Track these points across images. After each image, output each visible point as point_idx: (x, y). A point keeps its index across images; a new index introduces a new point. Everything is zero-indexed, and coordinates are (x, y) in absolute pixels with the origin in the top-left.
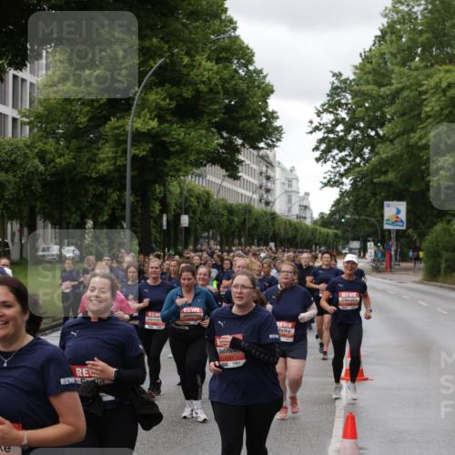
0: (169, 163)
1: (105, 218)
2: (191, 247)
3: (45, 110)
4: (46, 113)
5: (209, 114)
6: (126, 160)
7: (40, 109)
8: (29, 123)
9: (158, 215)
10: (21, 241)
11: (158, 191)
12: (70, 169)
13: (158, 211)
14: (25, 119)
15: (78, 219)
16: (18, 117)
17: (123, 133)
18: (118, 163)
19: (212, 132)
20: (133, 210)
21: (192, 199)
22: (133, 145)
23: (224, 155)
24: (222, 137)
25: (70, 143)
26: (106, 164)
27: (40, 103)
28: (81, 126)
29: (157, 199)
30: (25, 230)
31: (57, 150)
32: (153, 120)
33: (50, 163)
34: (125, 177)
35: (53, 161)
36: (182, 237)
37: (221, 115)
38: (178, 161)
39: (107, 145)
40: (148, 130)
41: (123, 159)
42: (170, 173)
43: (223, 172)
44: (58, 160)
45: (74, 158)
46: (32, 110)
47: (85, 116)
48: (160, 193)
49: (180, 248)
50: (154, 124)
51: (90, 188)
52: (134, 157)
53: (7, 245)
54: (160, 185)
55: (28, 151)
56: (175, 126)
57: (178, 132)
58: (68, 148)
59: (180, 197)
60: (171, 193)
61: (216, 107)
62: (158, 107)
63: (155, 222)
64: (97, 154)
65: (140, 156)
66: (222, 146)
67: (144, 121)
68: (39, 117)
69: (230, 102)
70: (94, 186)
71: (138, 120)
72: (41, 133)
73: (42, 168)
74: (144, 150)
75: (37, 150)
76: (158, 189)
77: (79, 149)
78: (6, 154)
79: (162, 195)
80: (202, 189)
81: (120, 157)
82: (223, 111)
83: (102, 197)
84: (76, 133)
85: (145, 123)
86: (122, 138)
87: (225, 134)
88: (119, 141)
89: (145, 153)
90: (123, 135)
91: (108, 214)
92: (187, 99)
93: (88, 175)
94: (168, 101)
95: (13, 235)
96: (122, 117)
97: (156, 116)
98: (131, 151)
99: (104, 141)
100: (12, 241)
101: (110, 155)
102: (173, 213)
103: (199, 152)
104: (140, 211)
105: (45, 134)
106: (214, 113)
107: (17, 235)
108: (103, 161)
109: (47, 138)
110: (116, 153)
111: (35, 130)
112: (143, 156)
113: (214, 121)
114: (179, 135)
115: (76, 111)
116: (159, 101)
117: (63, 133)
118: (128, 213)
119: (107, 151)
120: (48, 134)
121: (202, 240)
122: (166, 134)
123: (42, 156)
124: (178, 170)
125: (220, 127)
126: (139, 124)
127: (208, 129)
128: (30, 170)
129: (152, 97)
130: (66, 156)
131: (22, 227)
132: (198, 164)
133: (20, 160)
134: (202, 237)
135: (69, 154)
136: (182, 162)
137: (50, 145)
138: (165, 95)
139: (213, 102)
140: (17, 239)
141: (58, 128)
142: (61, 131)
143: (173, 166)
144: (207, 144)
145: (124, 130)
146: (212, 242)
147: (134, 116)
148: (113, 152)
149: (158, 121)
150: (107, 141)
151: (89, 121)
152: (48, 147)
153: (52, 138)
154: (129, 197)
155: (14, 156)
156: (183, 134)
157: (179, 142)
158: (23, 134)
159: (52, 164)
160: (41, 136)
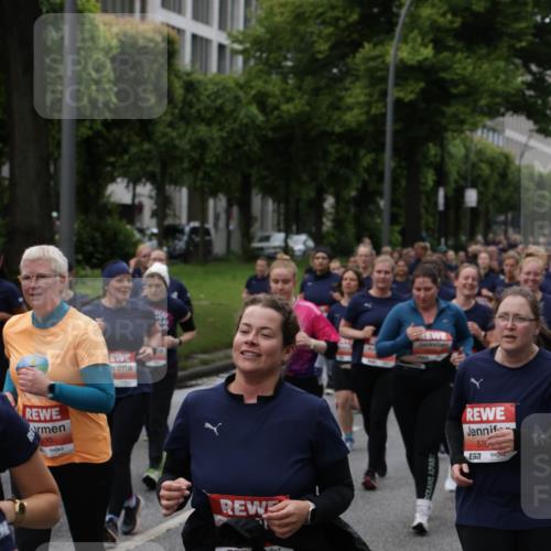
0: (449, 110)
1: (353, 193)
2: (480, 238)
3: (267, 32)
4: (268, 36)
5: (511, 36)
6: (385, 106)
7: (260, 31)
8: (243, 52)
9: (432, 189)
10: (228, 225)
11: (433, 152)
12: (303, 120)
13: (431, 183)
14: (238, 47)
15: (313, 194)
16: (226, 41)
17: (382, 66)
18: (373, 111)
19: (514, 64)
20: (395, 181)
21: (484, 166)
22: (396, 85)
23: (533, 100)
24: (530, 72)
25: (303, 81)
26: (356, 111)
27: (260, 21)
28: (320, 56)
29: (430, 165)
30: (235, 210)
31: (283, 91)
32: (426, 46)
33: (272, 111)
34: (383, 133)
35: (277, 107)
36: (466, 222)
37: (530, 38)
38: (462, 108)
39: (358, 84)
40: (419, 62)
41: (380, 105)
42: (451, 127)
43: (530, 125)
44: (285, 107)
45: (308, 104)
46: (249, 32)
47: (326, 42)
48: (436, 155)
49: (463, 238)
50: (428, 52)
51: (332, 148)
52: (398, 103)
53: (207, 232)
54: (435, 145)
55: (241, 94)
56: (459, 55)
57: (464, 65)
58: (299, 88)
59: (465, 163)
60: (451, 156)
61: (523, 25)
62: (435, 27)
63: (428, 199)
64: (341, 99)
65: (406, 100)
66: (529, 86)
67: (413, 48)
68: (258, 43)
69: (543, 18)
70: (337, 146)
71: (404, 47)
72: (261, 67)
73: (261, 118)
74: (412, 92)
75: (253, 92)
76: (433, 150)
77: (316, 92)
78: (208, 97)
79: (438, 159)
80: (499, 150)
81: (377, 101)
82: (533, 31)
83: (348, 162)
84: (311, 67)
85: (415, 51)
86: (379, 74)
87: (534, 68)
88: (376, 78)
89: (412, 97)
90: (381, 70)
91: (357, 189)
92: (479, 13)
93: (328, 129)
94: (449, 17)
95: (217, 217)
96: (382, 43)
97: (432, 41)
98: (393, 93)
99: (354, 78)
100: (216, 225)
101: (362, 99)
102: (453, 185)
103: (494, 94)
104: (404, 183)
105: (266, 68)
106: (519, 36)
107: (223, 217)
108: (350, 108)
109: (269, 74)
110: (371, 95)
111: (252, 62)
112: (411, 102)
113: (518, 45)
114: (465, 68)
115: (312, 33)
116: (435, 17)
117: (293, 67)
118: (387, 186)
119: (357, 93)
120: (271, 66)
121: (495, 228)
122: (446, 69)
123: (261, 100)
124: (462, 122)
125: (527, 57)
126: (404, 54)
127: (508, 60)
128: (244, 121)
129: (426, 12)
130: (297, 101)
131: (230, 205)
132: (493, 112)
133: (229, 107)
134: (496, 223)
135: (300, 98)
136: (468, 110)
137: (274, 85)
138: (445, 8)
139: (517, 17)
140: (222, 224)
141: (286, 59)
142: (289, 64)
143: (455, 115)
144: (506, 82)
145: (383, 62)
146: (510, 231)
147: (399, 41)
148: (366, 95)
149: (435, 48)
150: (357, 78)
151: (332, 48)
152: (269, 88)
153: (277, 73)
154: (388, 162)
155: (219, 102)
156: (470, 68)
157: (464, 80)
158: (234, 69)
159: (276, 113)
160: (261, 71)
